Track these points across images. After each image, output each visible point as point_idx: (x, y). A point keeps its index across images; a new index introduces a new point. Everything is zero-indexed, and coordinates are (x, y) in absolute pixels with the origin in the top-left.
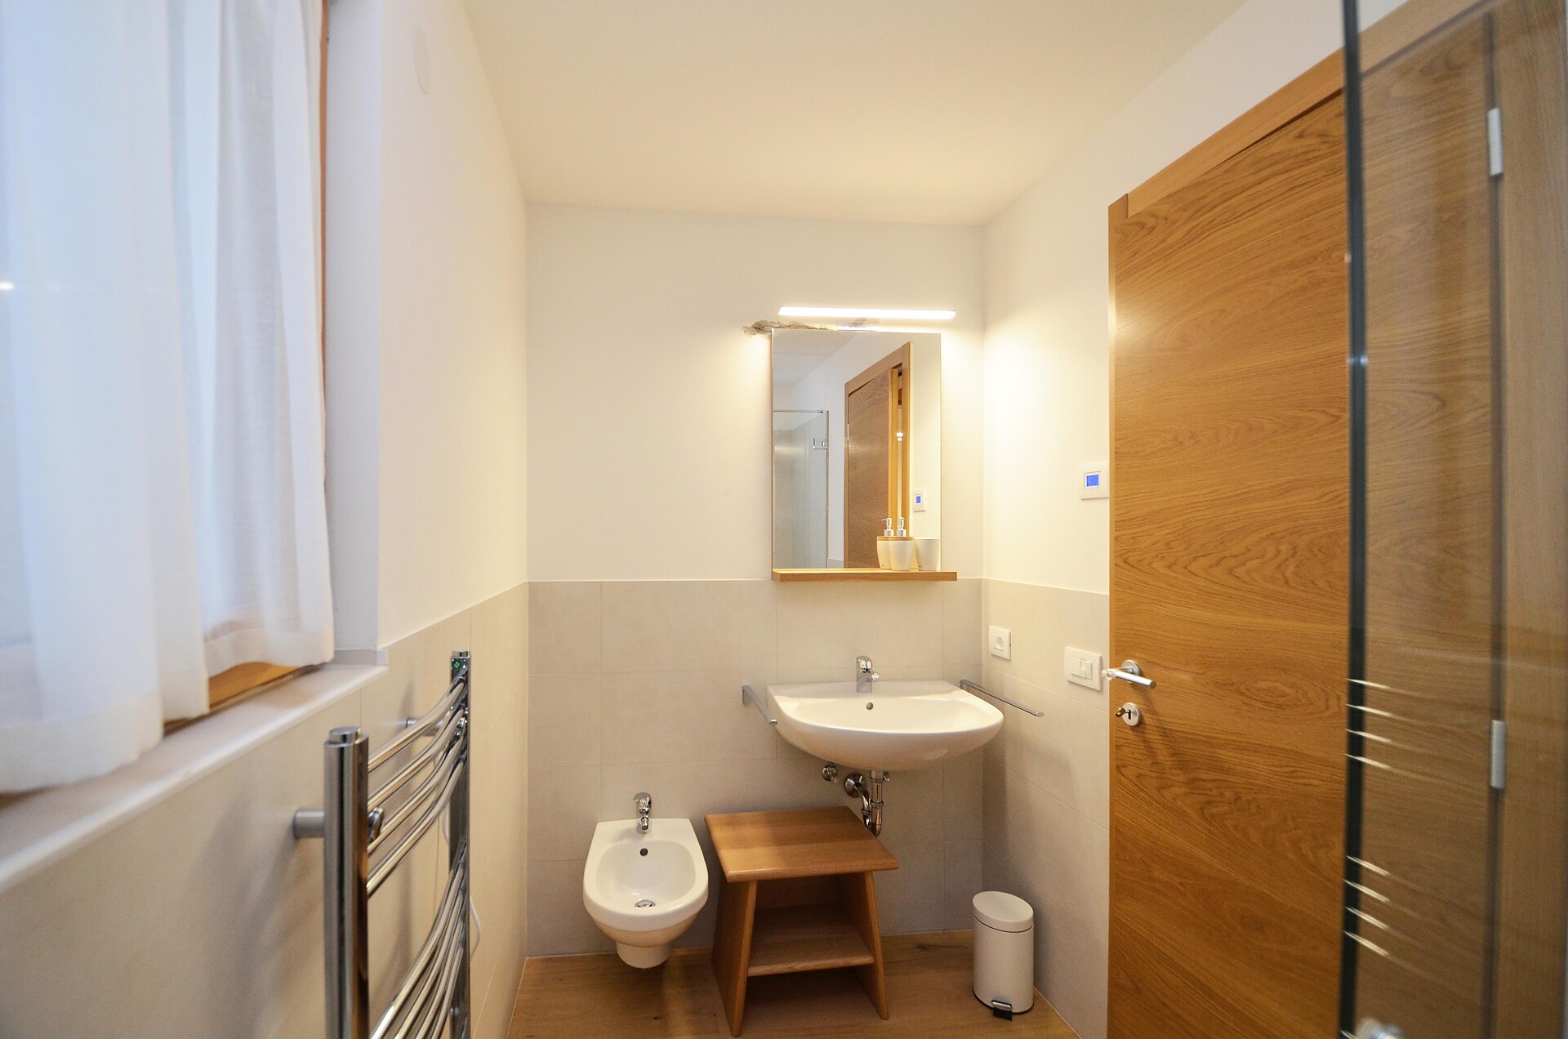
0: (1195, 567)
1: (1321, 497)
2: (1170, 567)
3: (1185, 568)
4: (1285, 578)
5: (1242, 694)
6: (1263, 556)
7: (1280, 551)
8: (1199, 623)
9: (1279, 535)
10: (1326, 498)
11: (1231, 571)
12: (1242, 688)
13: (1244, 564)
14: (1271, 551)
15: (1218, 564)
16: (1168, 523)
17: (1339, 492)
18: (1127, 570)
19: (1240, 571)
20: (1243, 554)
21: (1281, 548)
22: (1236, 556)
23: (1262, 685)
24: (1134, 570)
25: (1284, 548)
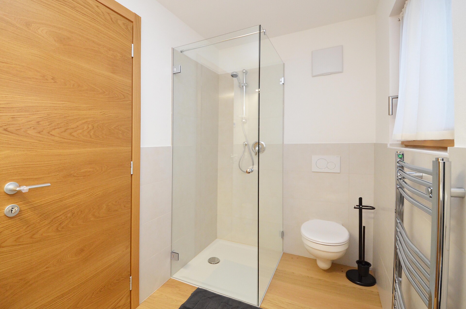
0: (53, 133)
1: (101, 113)
2: (39, 133)
3: (49, 133)
4: (90, 135)
5: (75, 176)
6: (83, 129)
7: (89, 127)
8: (56, 155)
9: (89, 122)
10: (102, 113)
11: (71, 134)
12: (75, 174)
13: (76, 131)
14: (86, 127)
15: (65, 131)
16: (38, 113)
17: (105, 112)
18: (6, 134)
19: (75, 134)
20: (76, 128)
21: (89, 126)
22: (73, 128)
23: (82, 171)
24: (13, 134)
25: (90, 126)
